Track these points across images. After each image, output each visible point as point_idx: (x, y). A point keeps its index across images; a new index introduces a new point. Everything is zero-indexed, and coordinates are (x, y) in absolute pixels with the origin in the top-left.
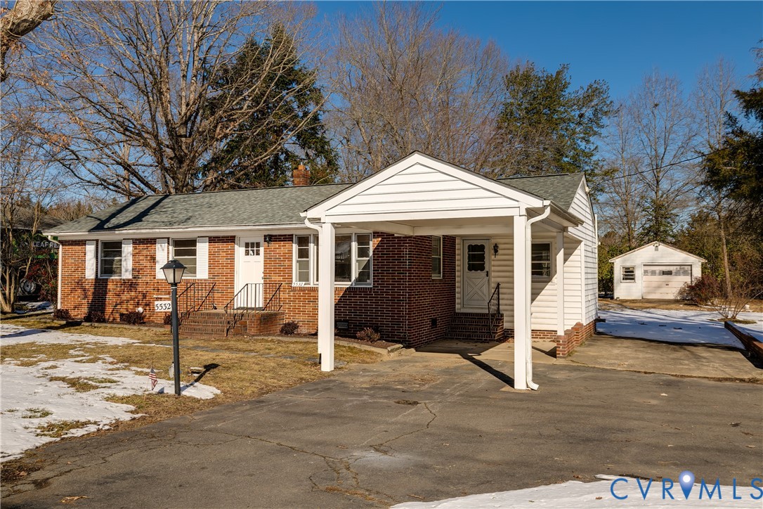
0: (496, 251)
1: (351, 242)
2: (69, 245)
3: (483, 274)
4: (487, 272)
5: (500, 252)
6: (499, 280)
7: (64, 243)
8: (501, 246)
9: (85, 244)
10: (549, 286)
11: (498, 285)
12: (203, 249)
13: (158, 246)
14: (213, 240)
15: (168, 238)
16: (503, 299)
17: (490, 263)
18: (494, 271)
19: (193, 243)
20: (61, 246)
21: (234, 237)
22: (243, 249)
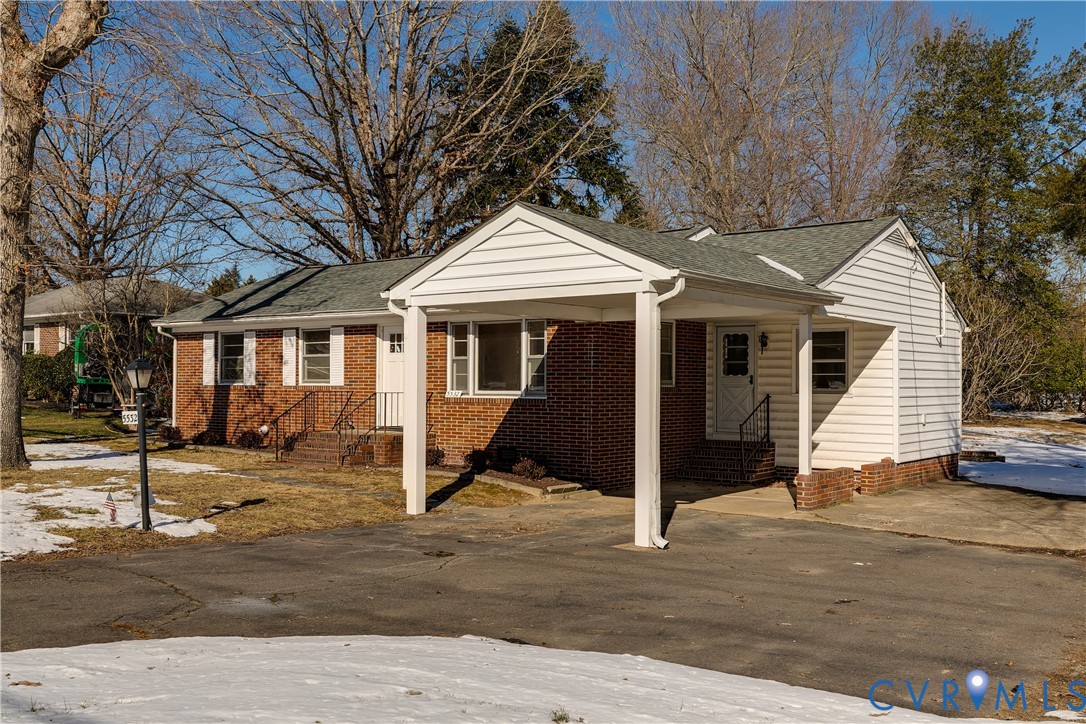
0: (764, 344)
1: (520, 332)
2: (185, 339)
3: (745, 379)
4: (752, 377)
5: (770, 345)
6: (769, 389)
7: (180, 336)
8: (772, 337)
9: (202, 338)
10: (844, 400)
11: (768, 397)
12: (337, 342)
13: (285, 340)
14: (350, 330)
15: (297, 329)
16: (774, 420)
17: (755, 362)
18: (761, 376)
19: (324, 335)
20: (175, 341)
21: (375, 326)
22: (387, 344)
